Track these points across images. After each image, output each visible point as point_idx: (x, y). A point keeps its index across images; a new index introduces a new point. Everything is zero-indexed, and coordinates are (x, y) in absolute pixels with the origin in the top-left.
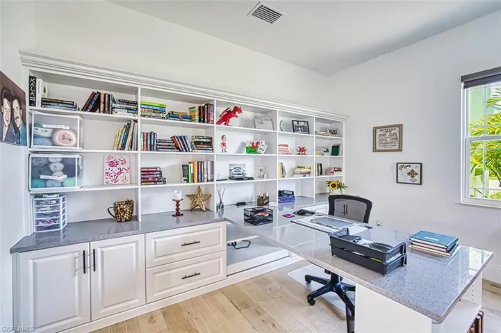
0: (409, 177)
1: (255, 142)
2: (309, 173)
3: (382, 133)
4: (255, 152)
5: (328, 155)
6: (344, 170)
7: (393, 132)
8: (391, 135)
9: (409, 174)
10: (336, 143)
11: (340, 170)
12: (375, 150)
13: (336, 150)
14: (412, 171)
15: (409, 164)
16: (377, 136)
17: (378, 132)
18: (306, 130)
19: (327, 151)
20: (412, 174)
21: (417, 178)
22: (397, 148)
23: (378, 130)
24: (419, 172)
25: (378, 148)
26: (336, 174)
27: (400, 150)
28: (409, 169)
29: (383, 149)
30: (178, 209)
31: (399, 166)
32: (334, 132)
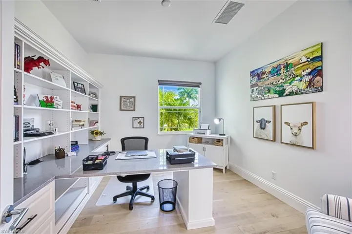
0: (139, 125)
1: (49, 97)
2: (83, 125)
3: (125, 100)
4: (52, 106)
6: (99, 122)
7: (131, 100)
8: (130, 102)
9: (138, 123)
10: (95, 103)
11: (97, 122)
12: (121, 110)
14: (140, 121)
15: (139, 118)
16: (122, 102)
17: (123, 99)
18: (83, 91)
20: (140, 123)
21: (142, 124)
22: (132, 109)
23: (123, 98)
24: (143, 122)
25: (122, 108)
26: (96, 125)
27: (134, 110)
28: (139, 121)
29: (125, 109)
31: (134, 119)
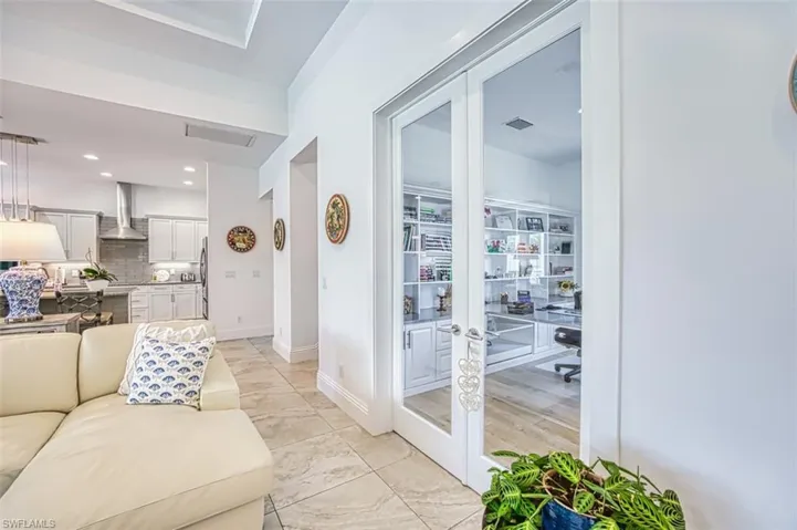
1: (496, 241)
4: (497, 251)
5: (559, 254)
6: (574, 269)
10: (566, 240)
11: (570, 269)
13: (566, 248)
18: (540, 228)
19: (558, 249)
26: (567, 274)
30: (441, 305)
32: (565, 229)
